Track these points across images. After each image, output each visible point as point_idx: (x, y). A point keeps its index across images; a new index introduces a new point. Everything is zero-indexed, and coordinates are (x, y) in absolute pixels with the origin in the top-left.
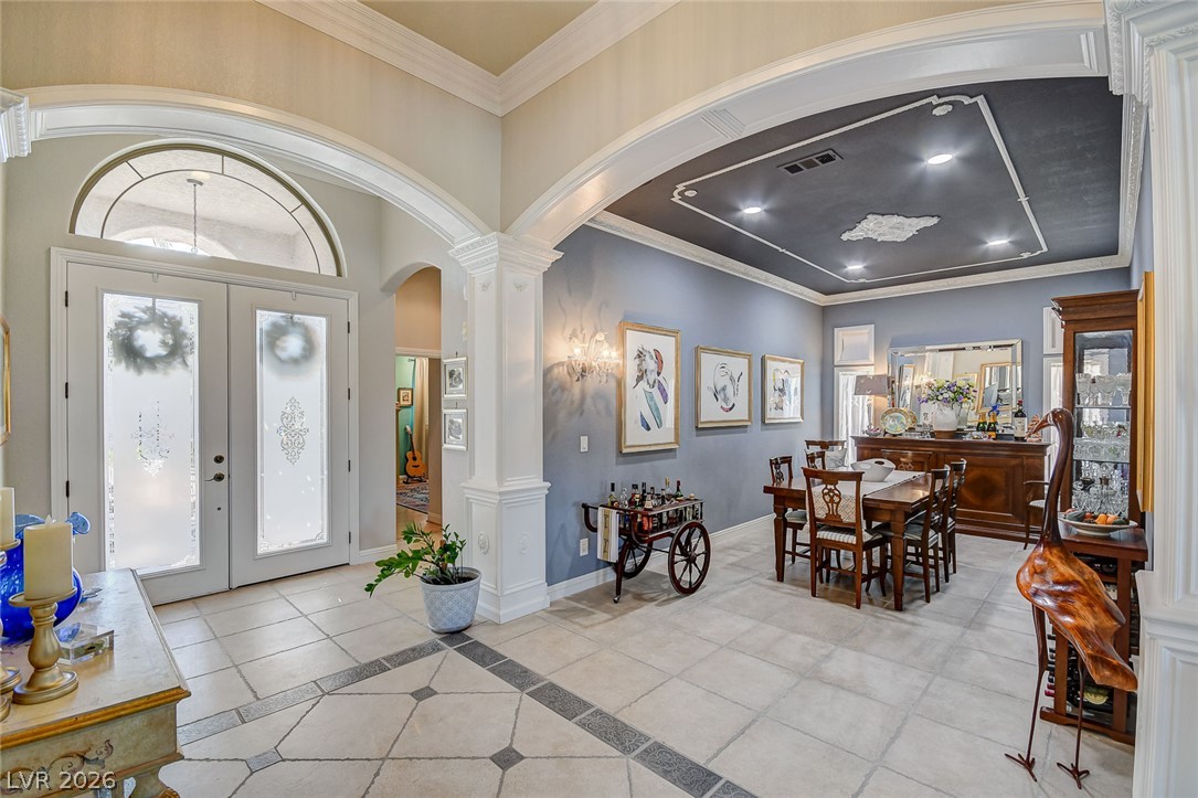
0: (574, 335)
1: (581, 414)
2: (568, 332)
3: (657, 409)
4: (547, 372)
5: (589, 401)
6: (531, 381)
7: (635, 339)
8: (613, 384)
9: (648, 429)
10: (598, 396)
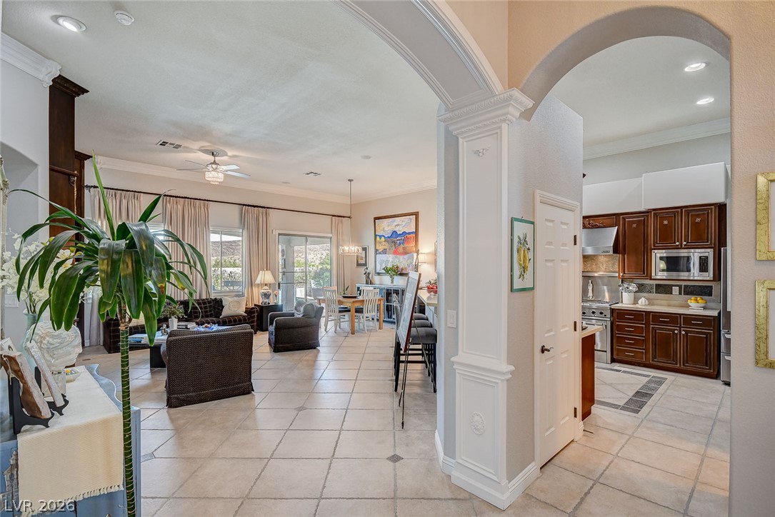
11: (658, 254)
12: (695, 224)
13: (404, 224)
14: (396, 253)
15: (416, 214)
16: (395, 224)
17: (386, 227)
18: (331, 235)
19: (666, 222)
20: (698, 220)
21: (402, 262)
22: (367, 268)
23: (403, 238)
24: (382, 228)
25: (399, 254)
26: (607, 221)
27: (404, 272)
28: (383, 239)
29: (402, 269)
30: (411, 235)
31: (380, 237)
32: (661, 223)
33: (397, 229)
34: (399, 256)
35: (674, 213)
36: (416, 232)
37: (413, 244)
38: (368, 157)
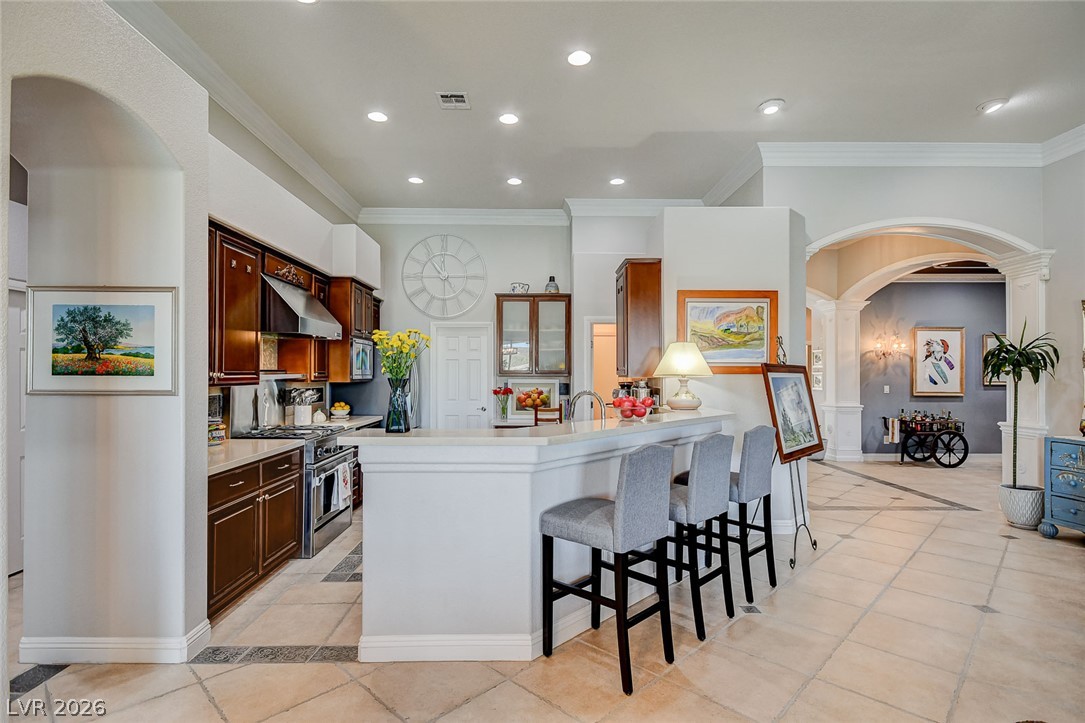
0: (880, 337)
1: (885, 375)
2: (876, 335)
3: (943, 373)
4: (863, 356)
5: (890, 369)
6: (854, 360)
7: (923, 336)
8: (908, 360)
9: (935, 383)
10: (896, 366)
26: (306, 277)
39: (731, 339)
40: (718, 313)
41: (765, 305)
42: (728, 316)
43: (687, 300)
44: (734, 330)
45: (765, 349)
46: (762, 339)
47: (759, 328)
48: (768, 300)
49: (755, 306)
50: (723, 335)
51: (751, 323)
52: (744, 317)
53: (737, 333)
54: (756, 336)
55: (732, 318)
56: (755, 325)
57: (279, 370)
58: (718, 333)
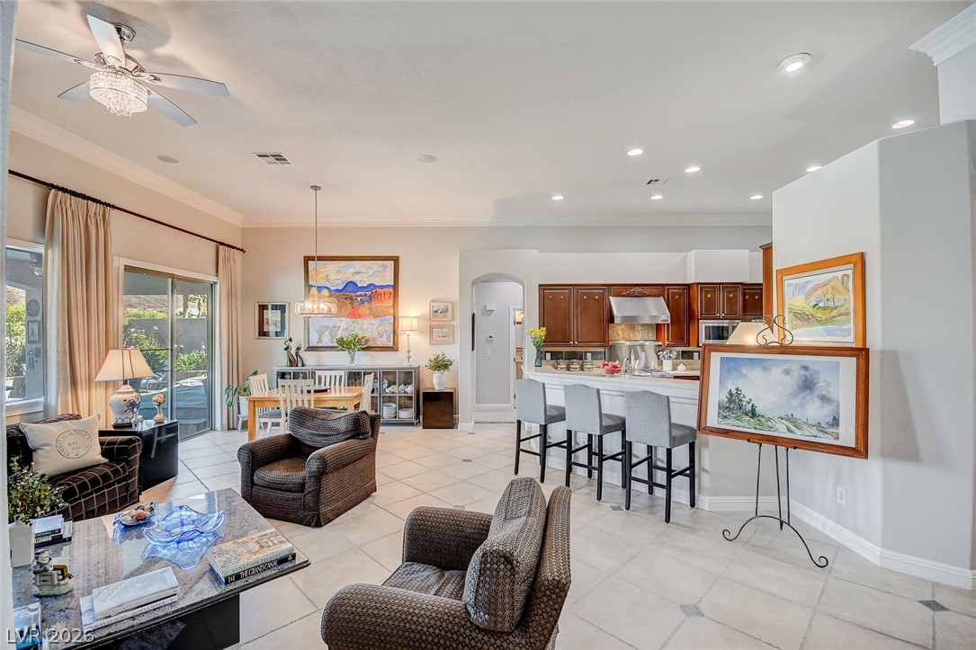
11: (703, 324)
12: (729, 298)
13: (371, 272)
14: (354, 315)
15: (396, 260)
16: (353, 270)
17: (335, 275)
18: (214, 279)
19: (709, 296)
20: (731, 295)
21: (368, 327)
22: (291, 340)
23: (368, 293)
24: (324, 275)
25: (360, 316)
26: (655, 290)
27: (370, 344)
28: (325, 292)
29: (367, 341)
30: (386, 290)
31: (320, 289)
32: (706, 296)
33: (356, 279)
34: (359, 321)
35: (714, 288)
36: (395, 286)
37: (391, 303)
38: (431, 159)
39: (819, 314)
40: (809, 287)
41: (850, 272)
42: (816, 290)
43: (784, 278)
44: (821, 305)
45: (851, 325)
46: (848, 314)
47: (845, 300)
48: (851, 266)
49: (839, 275)
50: (813, 311)
51: (837, 296)
52: (831, 290)
53: (824, 309)
54: (842, 310)
55: (819, 292)
56: (841, 297)
57: (657, 340)
58: (809, 309)
